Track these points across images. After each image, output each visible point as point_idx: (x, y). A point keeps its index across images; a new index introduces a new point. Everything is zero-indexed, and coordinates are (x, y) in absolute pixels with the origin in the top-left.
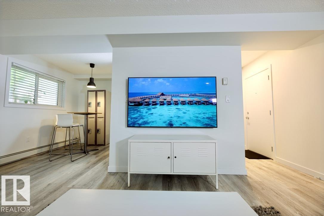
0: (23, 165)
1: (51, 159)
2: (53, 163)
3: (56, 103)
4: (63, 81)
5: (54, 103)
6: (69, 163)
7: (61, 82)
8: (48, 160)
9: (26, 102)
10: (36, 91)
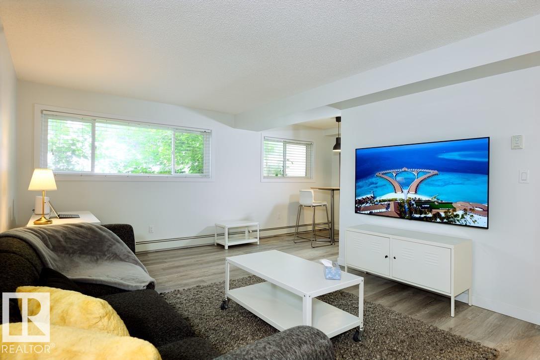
0: (274, 241)
1: (295, 242)
2: (296, 245)
3: (305, 173)
4: (310, 143)
5: (303, 174)
6: (310, 248)
7: (309, 145)
8: (293, 242)
9: (277, 175)
10: (284, 161)
